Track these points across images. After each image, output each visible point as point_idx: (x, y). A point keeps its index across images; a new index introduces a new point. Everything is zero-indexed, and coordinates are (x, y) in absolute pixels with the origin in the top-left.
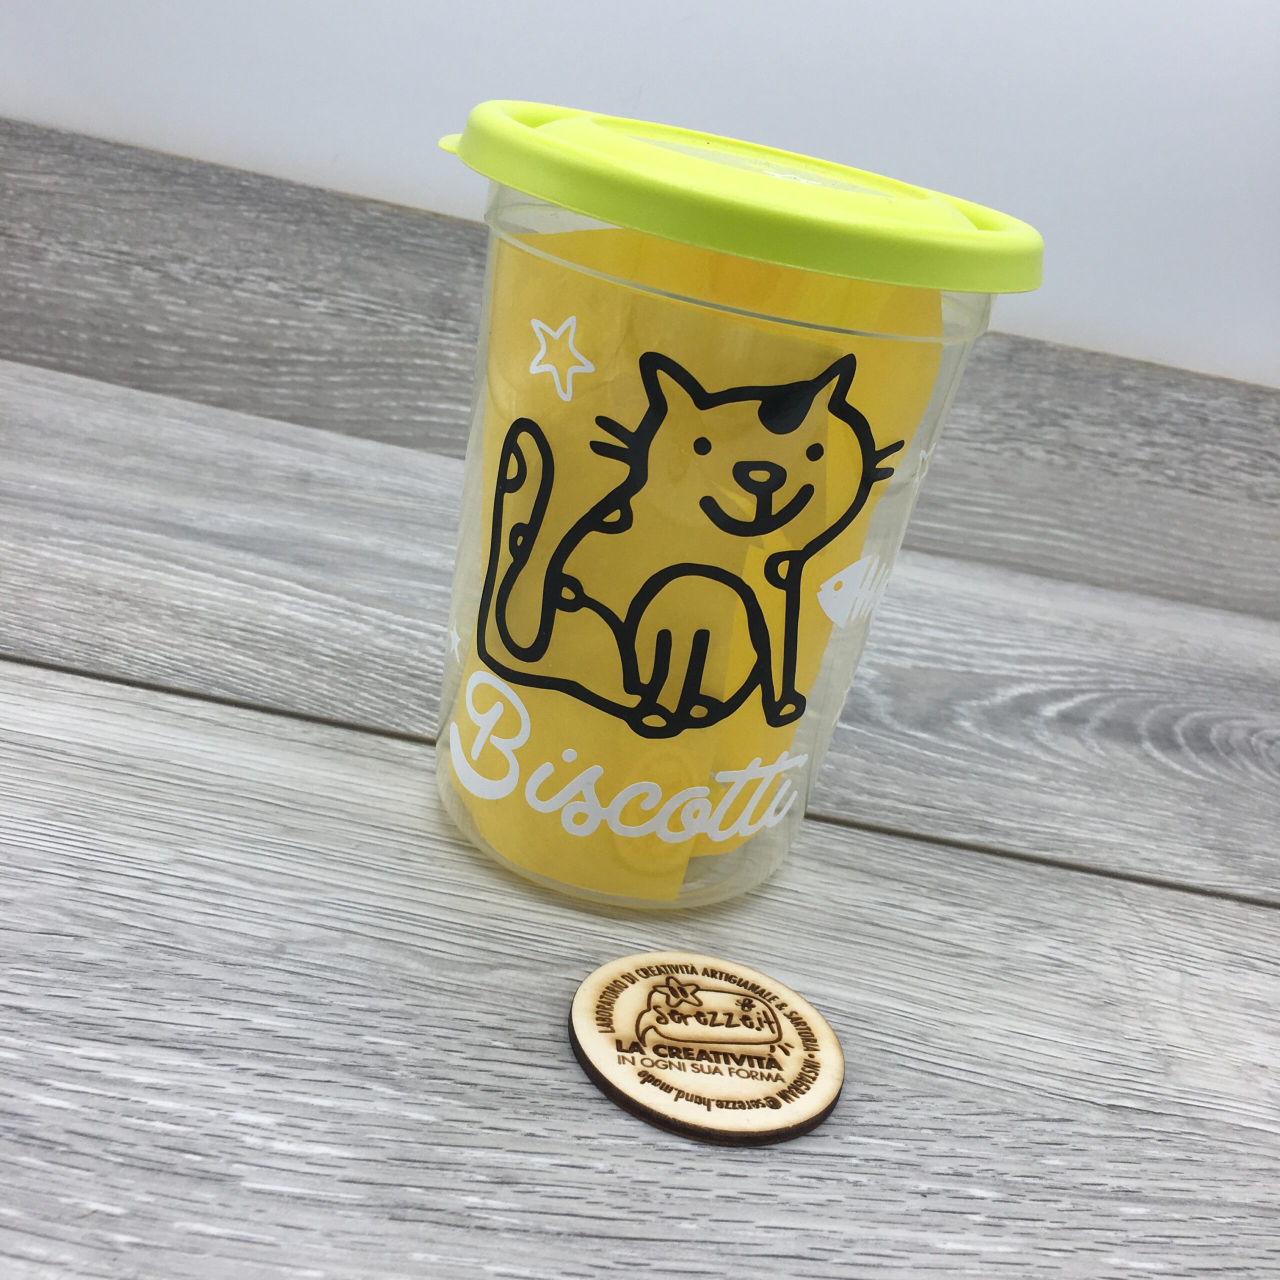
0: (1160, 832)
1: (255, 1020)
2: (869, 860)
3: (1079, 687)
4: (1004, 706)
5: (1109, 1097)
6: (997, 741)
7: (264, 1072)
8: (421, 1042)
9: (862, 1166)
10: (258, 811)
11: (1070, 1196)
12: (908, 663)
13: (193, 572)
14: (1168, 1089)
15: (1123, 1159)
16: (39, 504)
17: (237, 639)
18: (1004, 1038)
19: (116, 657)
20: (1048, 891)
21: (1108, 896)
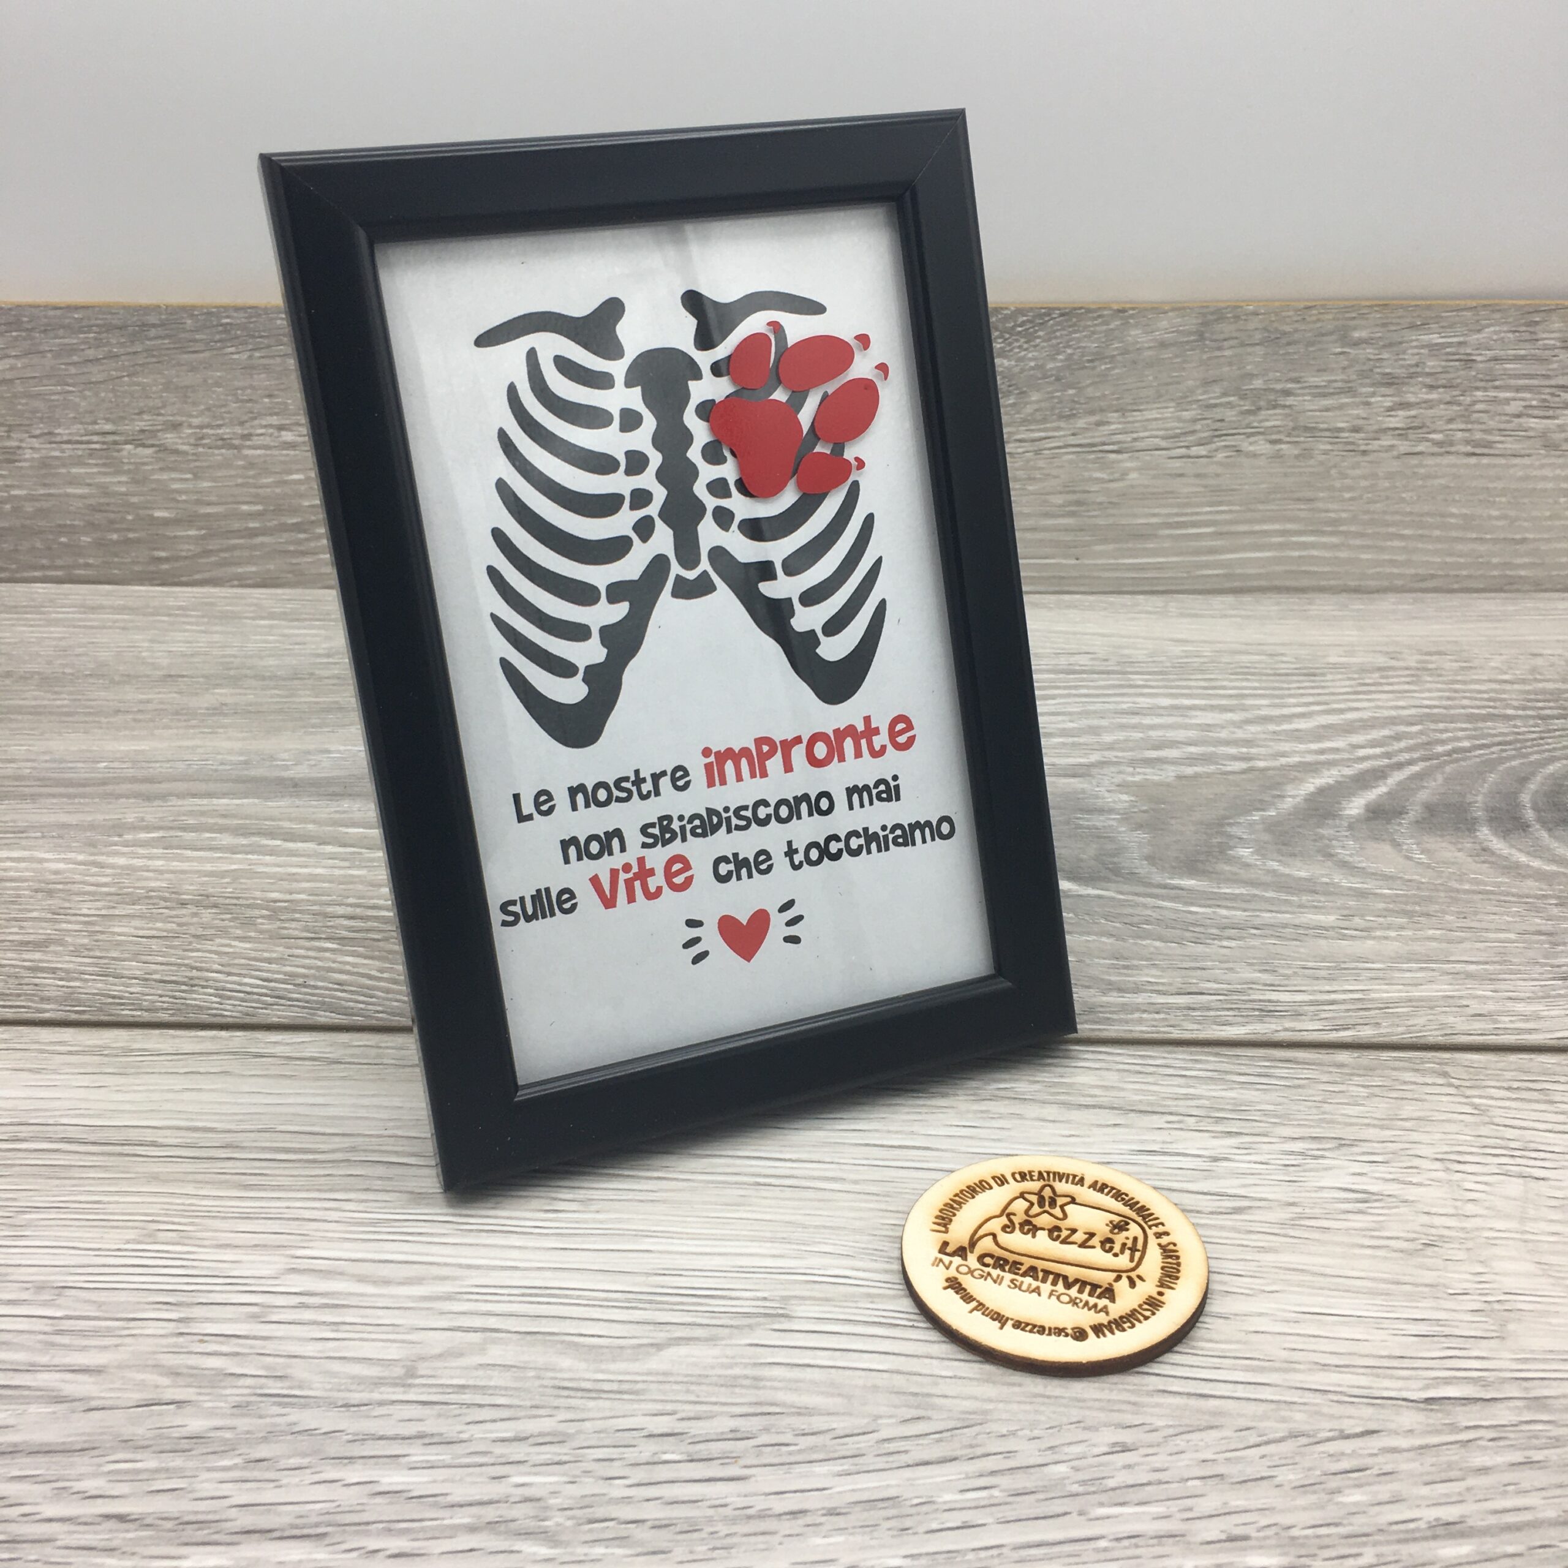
0: (1498, 967)
1: (385, 1480)
2: (1123, 1089)
3: (1395, 760)
4: (1296, 812)
5: (1427, 1387)
6: (1287, 871)
7: (397, 1551)
8: (578, 1473)
9: (1113, 1549)
10: (380, 1178)
11: (1375, 1544)
12: (1169, 773)
13: (291, 845)
14: (1504, 1359)
15: (1444, 1476)
16: (109, 788)
17: (345, 933)
18: (1292, 1324)
19: (205, 994)
20: (1352, 1088)
21: (1429, 1080)
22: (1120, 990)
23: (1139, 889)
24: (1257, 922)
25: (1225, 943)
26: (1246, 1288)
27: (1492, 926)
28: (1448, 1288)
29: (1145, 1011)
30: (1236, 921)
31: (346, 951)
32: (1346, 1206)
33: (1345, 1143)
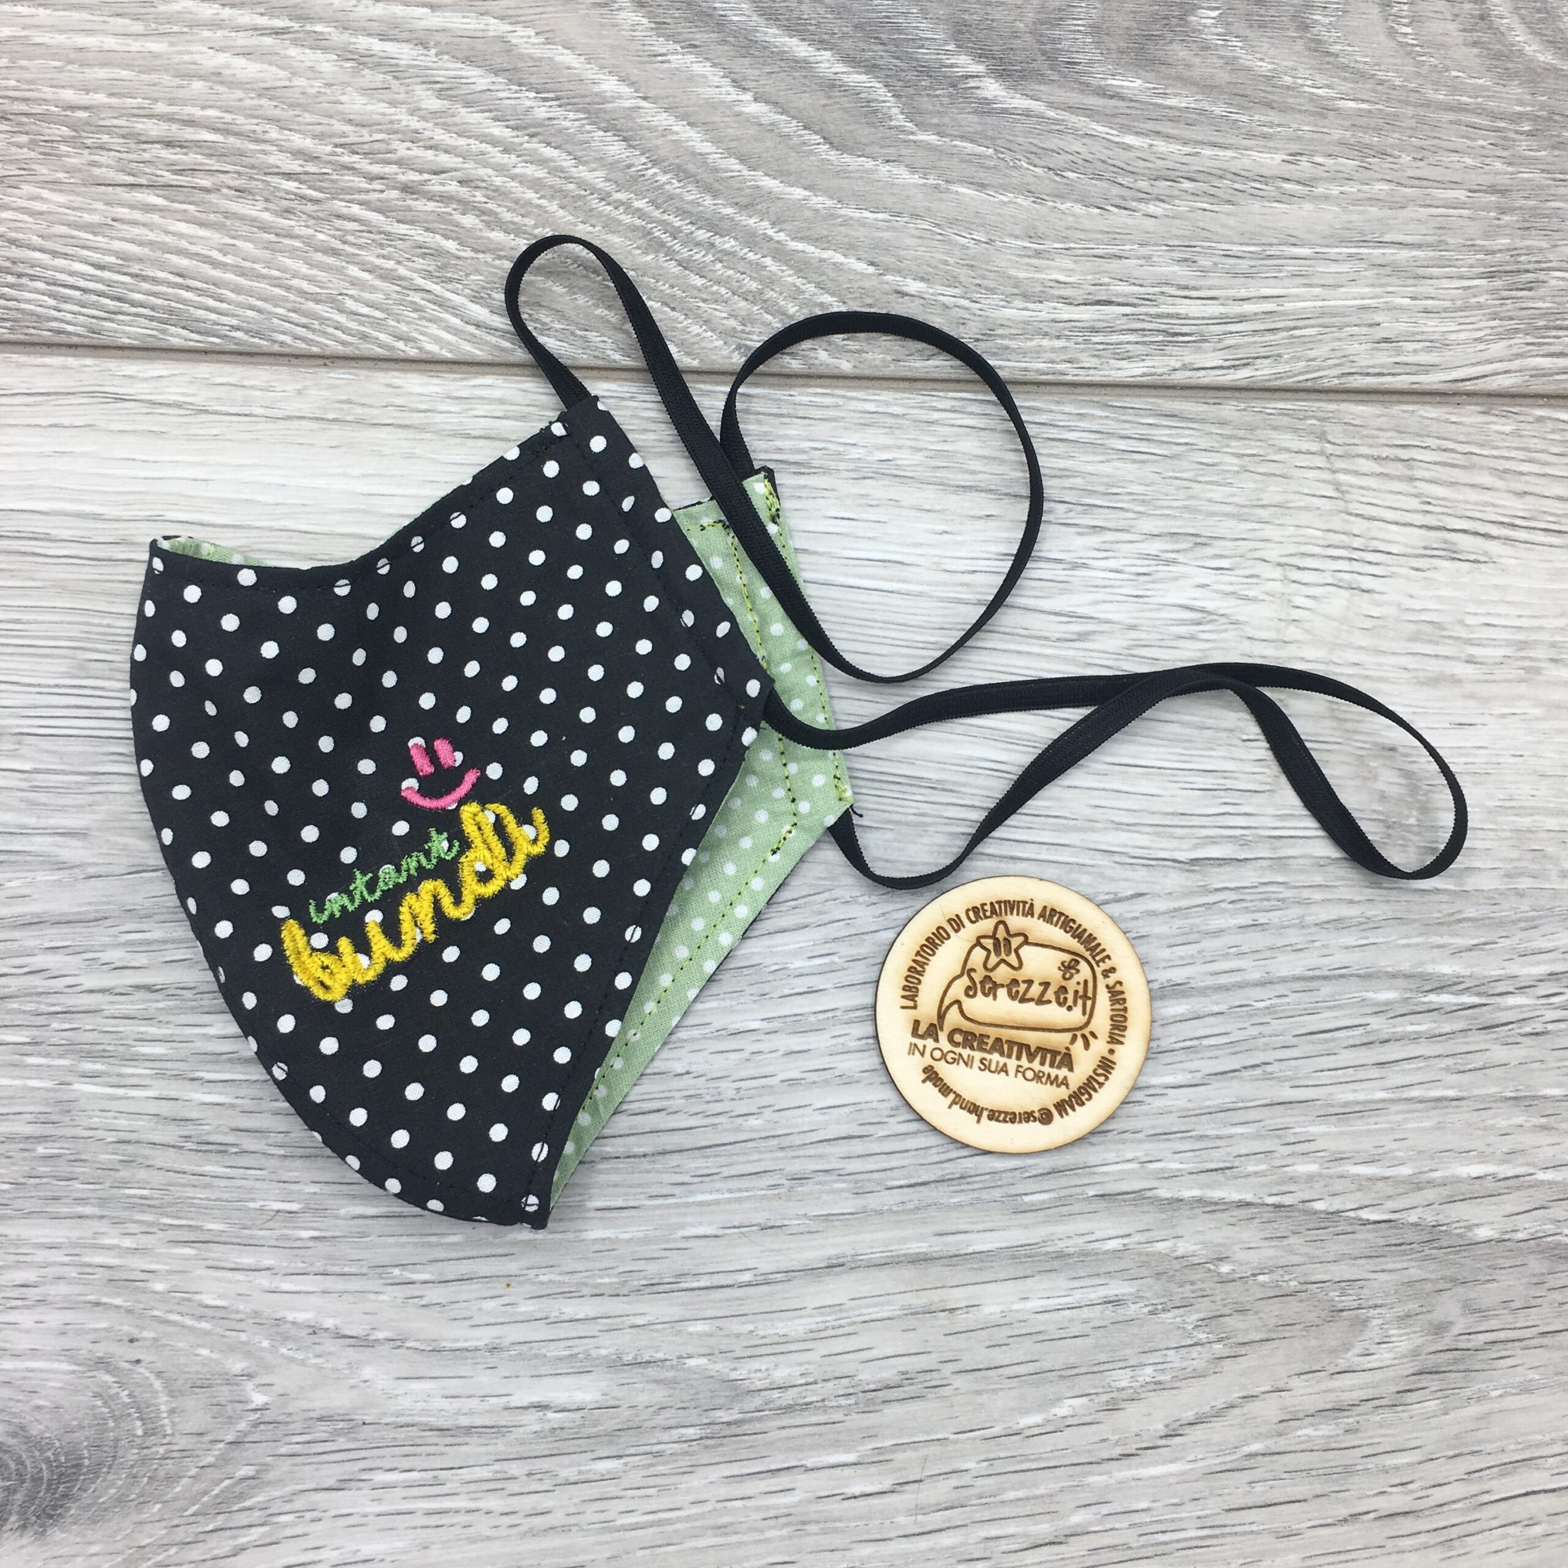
5: (1196, 847)
6: (1248, 60)
15: (1183, 939)
17: (169, 177)
20: (1228, 459)
21: (1304, 446)
22: (1026, 297)
23: (1075, 98)
24: (1195, 164)
25: (1152, 208)
27: (1450, 176)
28: (1242, 732)
29: (1046, 334)
30: (1171, 165)
31: (176, 211)
32: (1182, 630)
33: (1200, 541)
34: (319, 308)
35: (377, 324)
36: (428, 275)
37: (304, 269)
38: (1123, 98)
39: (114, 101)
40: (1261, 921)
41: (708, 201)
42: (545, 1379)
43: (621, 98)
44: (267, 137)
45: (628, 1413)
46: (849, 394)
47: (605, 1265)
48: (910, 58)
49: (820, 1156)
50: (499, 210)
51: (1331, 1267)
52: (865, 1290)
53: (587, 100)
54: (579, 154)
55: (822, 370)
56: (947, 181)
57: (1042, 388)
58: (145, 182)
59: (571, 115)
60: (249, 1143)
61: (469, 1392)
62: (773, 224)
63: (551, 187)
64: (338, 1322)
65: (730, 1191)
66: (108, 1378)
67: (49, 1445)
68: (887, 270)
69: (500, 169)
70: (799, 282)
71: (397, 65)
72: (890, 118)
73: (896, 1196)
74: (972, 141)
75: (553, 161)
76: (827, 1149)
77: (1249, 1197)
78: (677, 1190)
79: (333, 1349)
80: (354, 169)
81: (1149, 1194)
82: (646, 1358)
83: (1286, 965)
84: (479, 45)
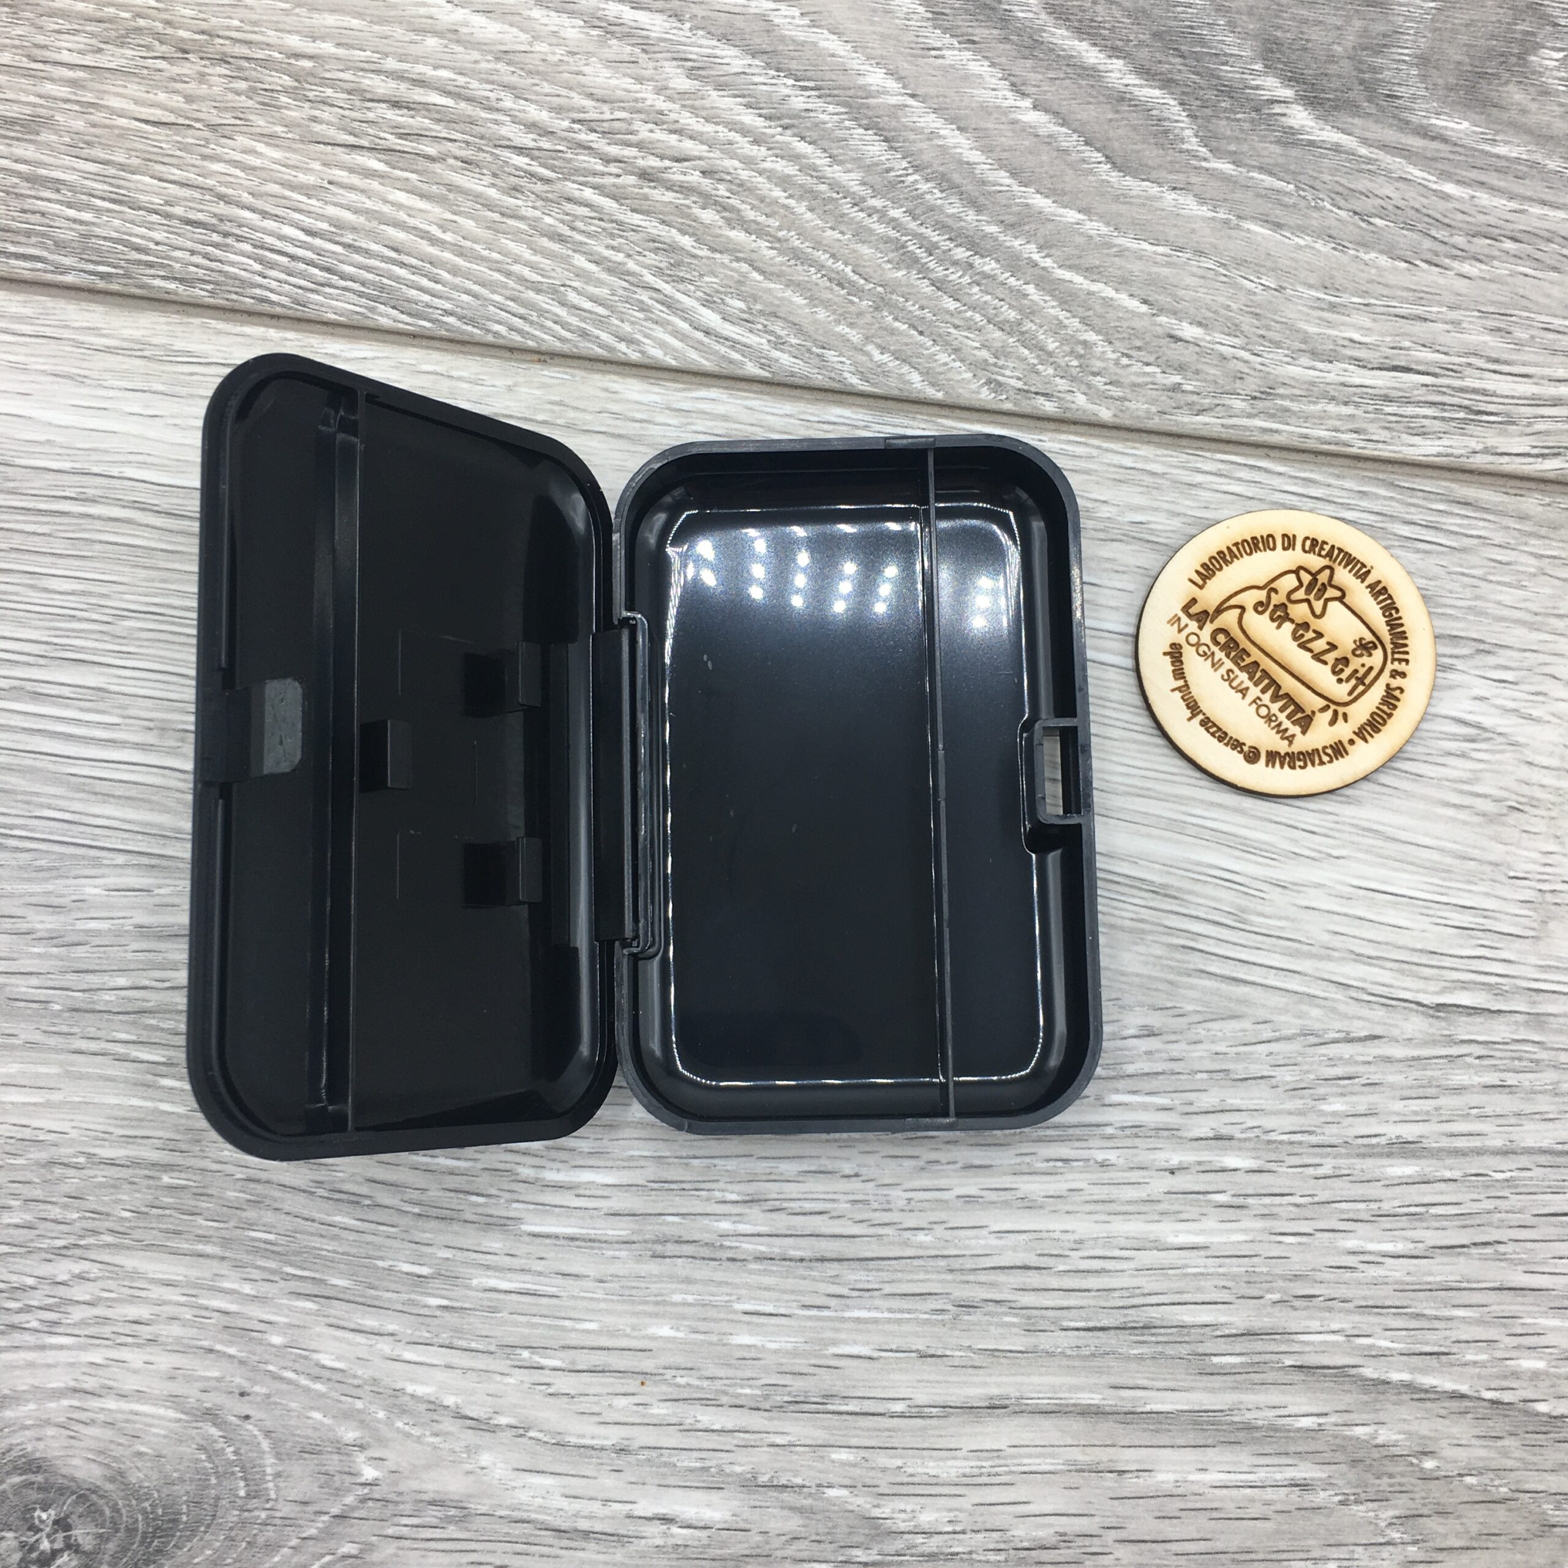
5: (1443, 991)
9: (1117, 1137)
11: (1336, 1156)
14: (1528, 965)
15: (1421, 1092)
18: (1344, 901)
19: (243, 254)
22: (1314, 354)
23: (1391, 135)
26: (1314, 850)
28: (1510, 868)
29: (1333, 399)
30: (1493, 221)
31: (398, 179)
32: (1453, 746)
33: (1482, 648)
34: (541, 300)
35: (601, 322)
36: (659, 272)
37: (527, 255)
38: (1445, 140)
39: (341, 52)
40: (1509, 1083)
41: (971, 216)
42: (671, 1490)
43: (886, 93)
44: (501, 105)
45: (758, 1538)
46: (1106, 445)
47: (748, 1374)
48: (1213, 75)
49: (992, 1285)
50: (743, 207)
51: (1550, 1477)
52: (1026, 1437)
53: (851, 92)
54: (835, 152)
55: (1078, 416)
56: (1239, 217)
57: (1321, 459)
58: (366, 143)
59: (831, 108)
60: (385, 1197)
61: (592, 1494)
62: (1041, 248)
63: (801, 186)
64: (459, 1401)
65: (890, 1310)
66: (214, 1431)
67: (148, 1496)
68: (1161, 311)
69: (748, 162)
70: (1063, 315)
71: (648, 37)
72: (1182, 141)
73: (1072, 1338)
74: (1271, 174)
75: (805, 157)
76: (1000, 1277)
77: (1464, 1388)
78: (833, 1302)
79: (451, 1429)
80: (590, 148)
81: (1353, 1371)
82: (783, 1481)
83: (1533, 1135)
84: (739, 22)
